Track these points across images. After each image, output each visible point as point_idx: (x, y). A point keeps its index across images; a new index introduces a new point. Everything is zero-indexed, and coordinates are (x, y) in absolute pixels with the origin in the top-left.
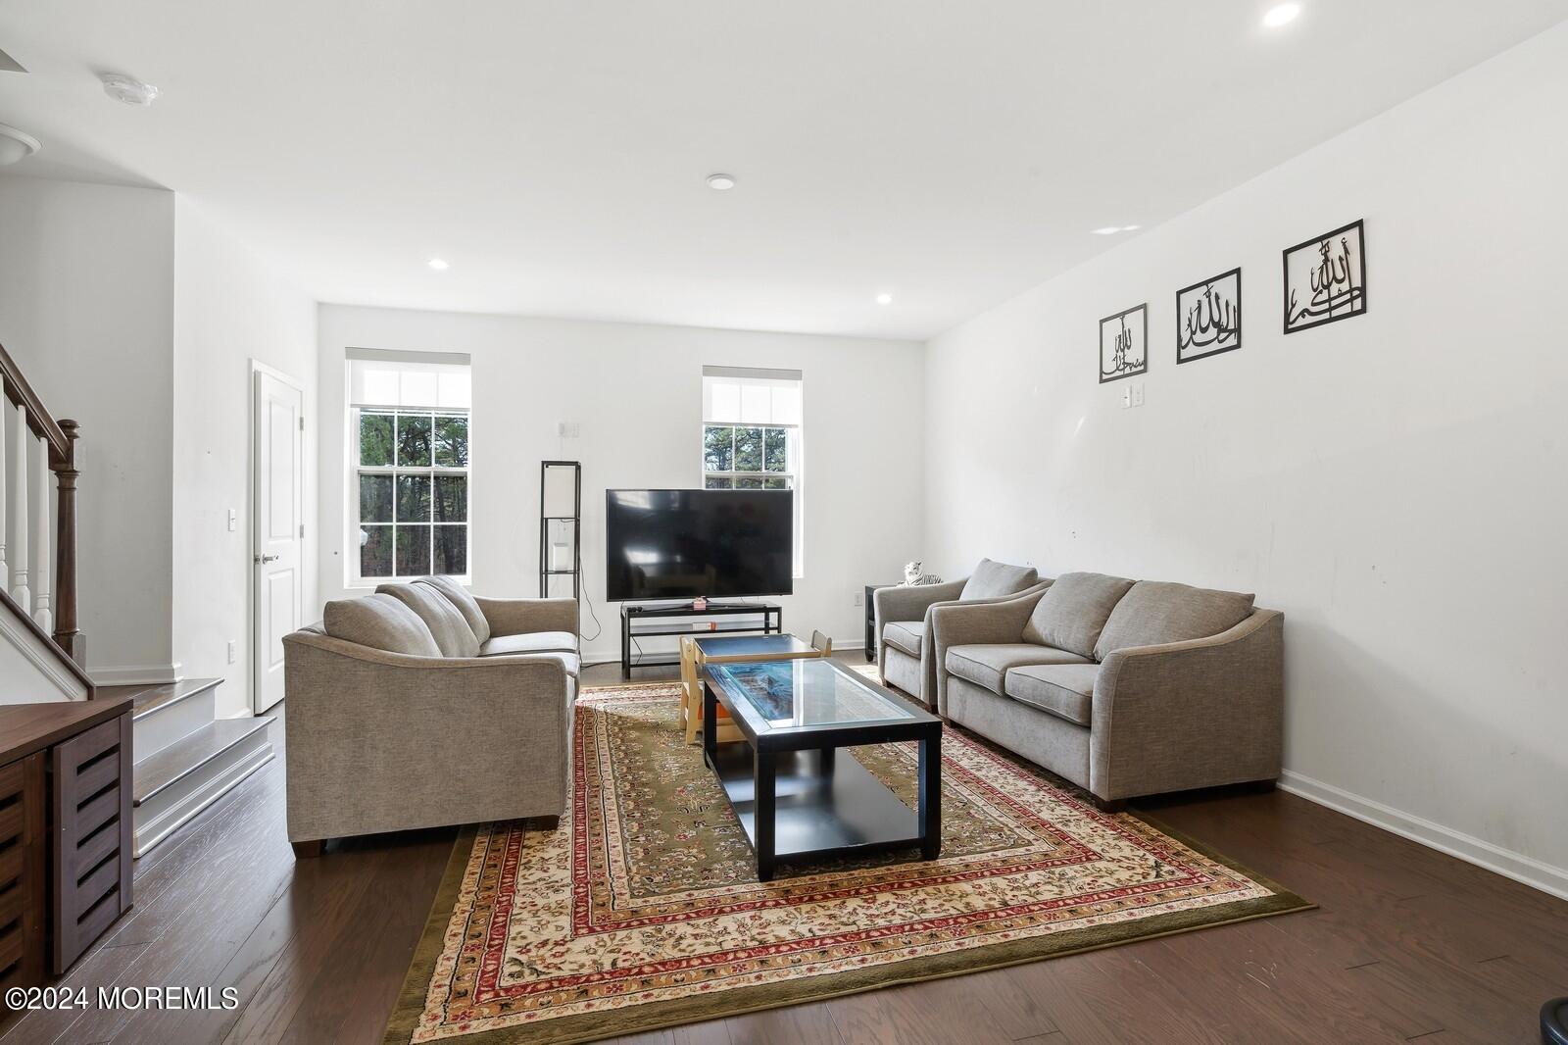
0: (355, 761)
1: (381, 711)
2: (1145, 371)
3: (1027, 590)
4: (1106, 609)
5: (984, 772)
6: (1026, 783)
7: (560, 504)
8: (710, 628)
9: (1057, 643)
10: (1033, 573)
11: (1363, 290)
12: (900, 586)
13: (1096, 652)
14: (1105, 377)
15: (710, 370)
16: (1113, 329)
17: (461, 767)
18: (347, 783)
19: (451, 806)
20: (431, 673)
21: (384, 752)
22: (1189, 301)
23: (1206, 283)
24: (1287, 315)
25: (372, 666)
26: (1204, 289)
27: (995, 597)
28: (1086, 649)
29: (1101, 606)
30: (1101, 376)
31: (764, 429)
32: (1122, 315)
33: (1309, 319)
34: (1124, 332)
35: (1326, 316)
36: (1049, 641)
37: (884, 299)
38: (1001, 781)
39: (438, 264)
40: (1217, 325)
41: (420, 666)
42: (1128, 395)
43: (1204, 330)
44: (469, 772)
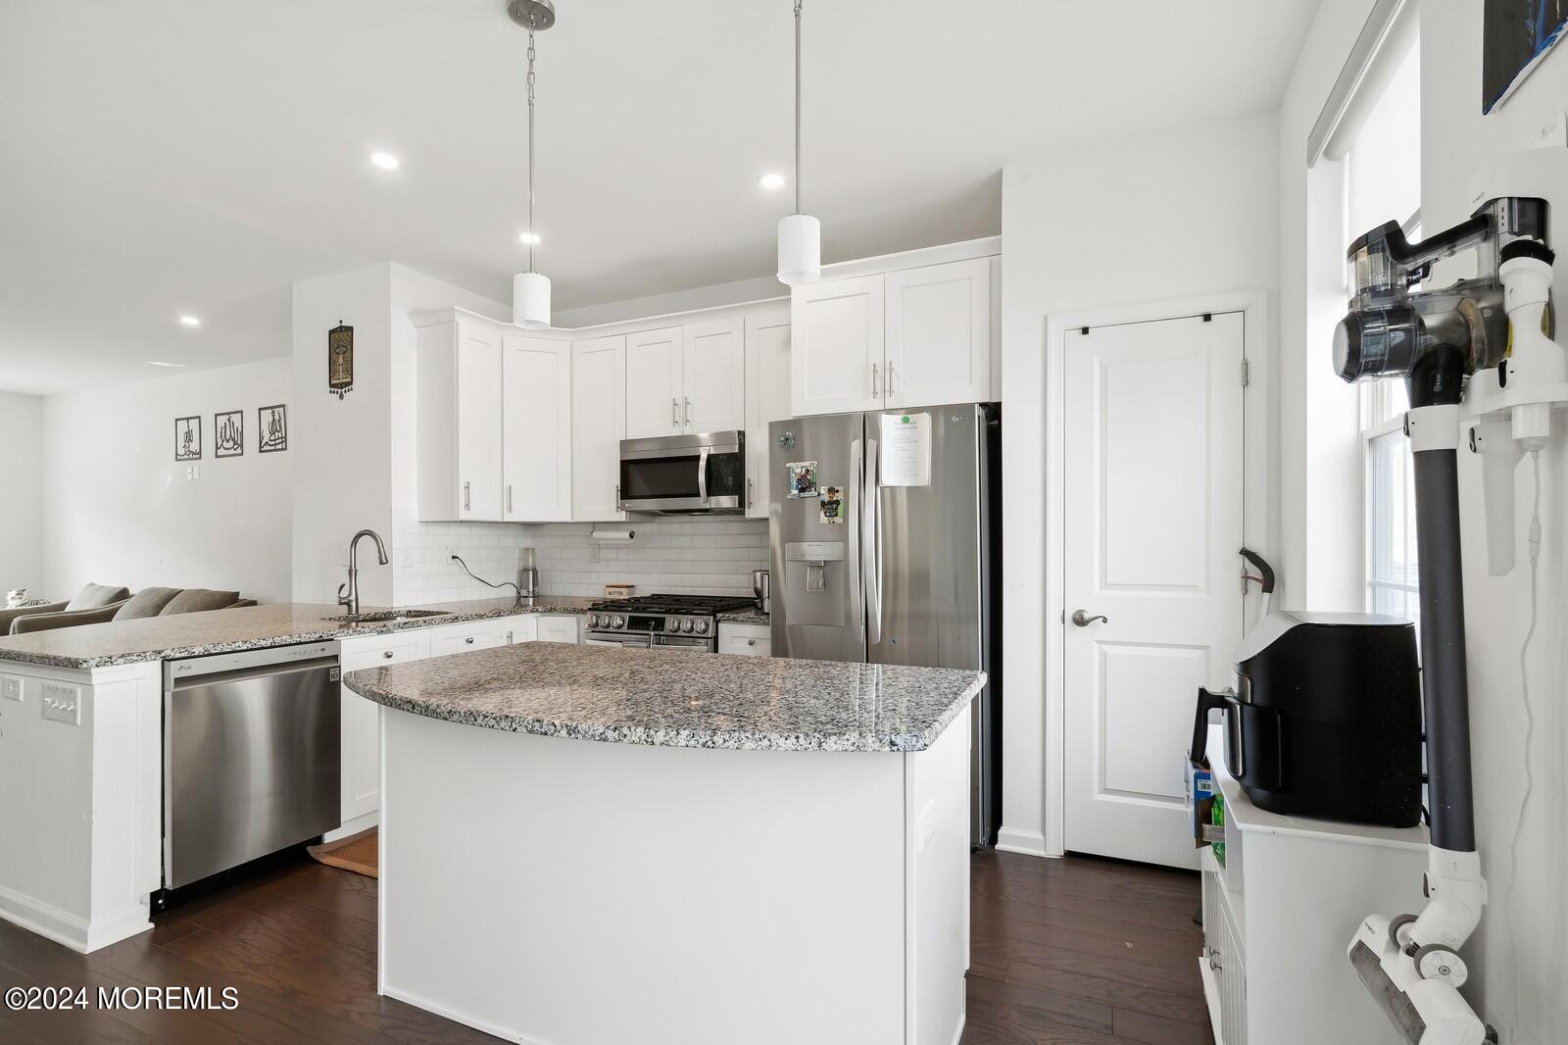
2: (200, 458)
4: (160, 608)
11: (286, 438)
14: (179, 457)
16: (183, 427)
22: (222, 420)
23: (228, 414)
24: (261, 442)
26: (227, 417)
29: (157, 607)
30: (177, 456)
32: (187, 419)
33: (269, 448)
34: (189, 431)
35: (273, 448)
40: (233, 440)
42: (191, 472)
43: (228, 441)
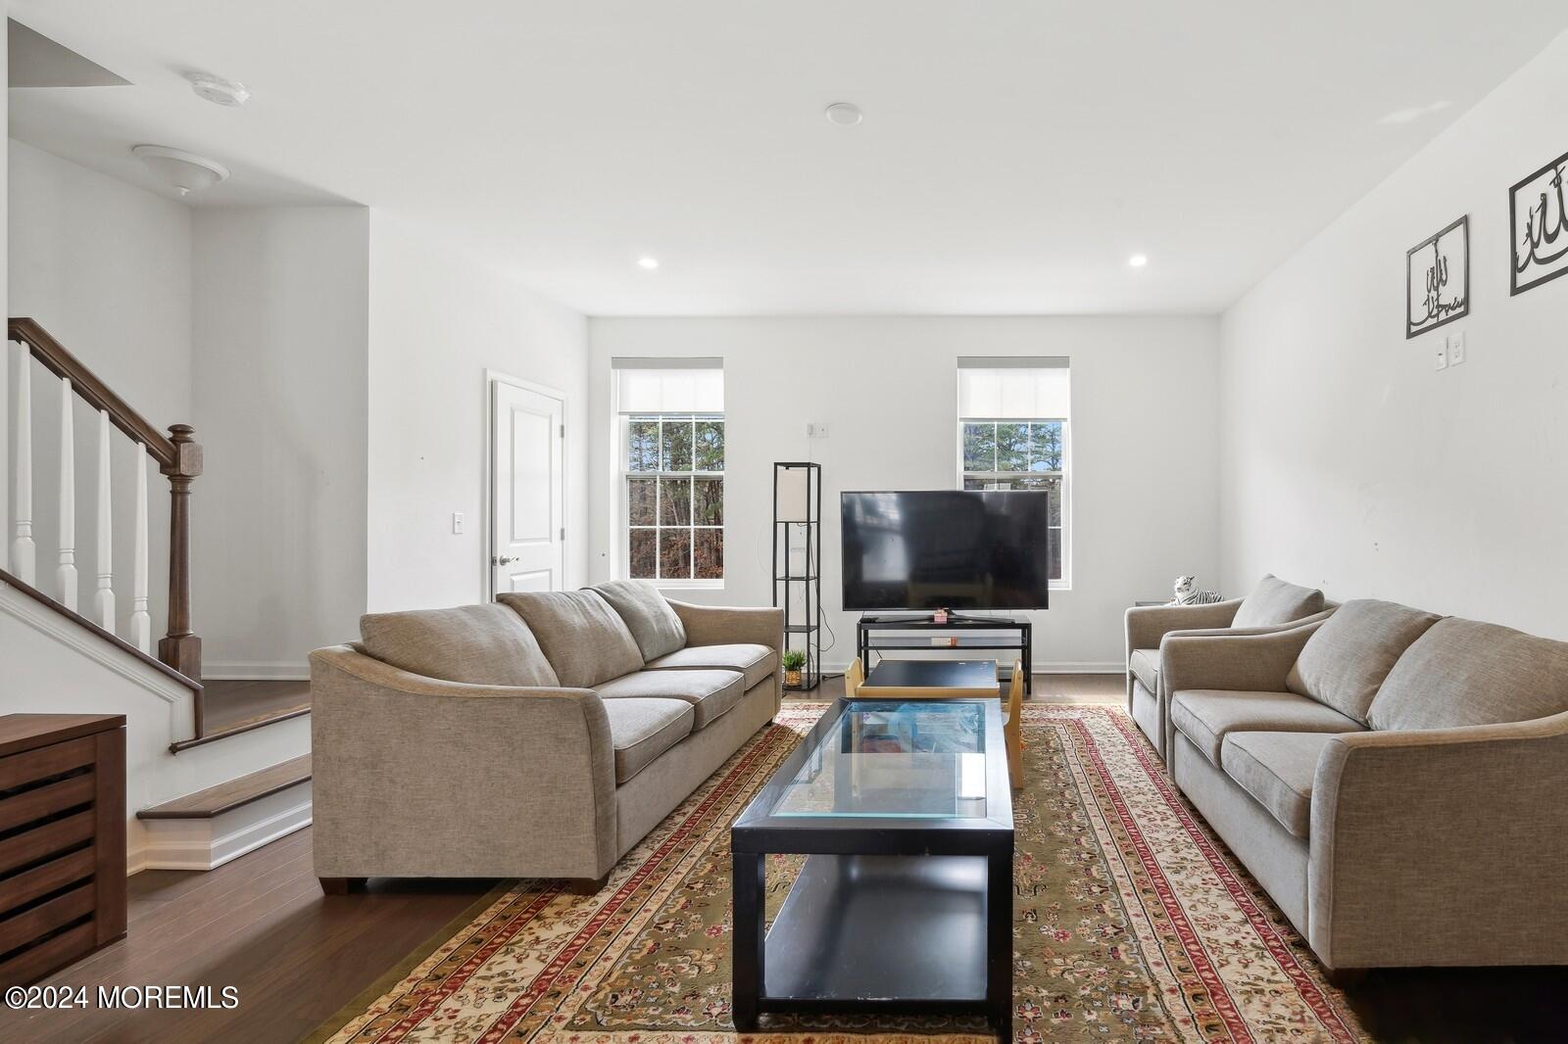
0: (374, 795)
1: (395, 741)
2: (1466, 313)
3: (1305, 619)
4: (1391, 654)
5: (1181, 877)
6: (1233, 904)
7: (793, 507)
8: (950, 644)
9: (1323, 698)
10: (1317, 597)
12: (1168, 606)
13: (1370, 718)
14: (1414, 329)
15: (965, 362)
16: (1425, 260)
17: (484, 812)
18: (367, 818)
19: (475, 855)
20: (440, 702)
21: (403, 787)
22: (1529, 197)
23: (1553, 167)
25: (382, 690)
26: (1550, 175)
27: (1268, 625)
28: (1356, 712)
29: (1386, 652)
30: (1409, 329)
31: (1030, 423)
32: (1435, 240)
34: (1438, 262)
36: (1313, 692)
37: (1138, 261)
38: (1197, 896)
39: (648, 263)
41: (430, 693)
42: (1444, 352)
43: (1552, 238)
44: (491, 818)
